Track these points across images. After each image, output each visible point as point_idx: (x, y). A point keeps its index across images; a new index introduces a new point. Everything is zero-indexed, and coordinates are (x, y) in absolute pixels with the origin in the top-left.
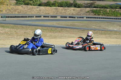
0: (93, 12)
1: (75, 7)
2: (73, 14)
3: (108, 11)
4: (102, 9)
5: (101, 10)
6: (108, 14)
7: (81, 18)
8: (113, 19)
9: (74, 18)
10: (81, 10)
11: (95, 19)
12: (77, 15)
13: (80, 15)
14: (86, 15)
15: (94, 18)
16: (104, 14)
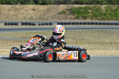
0: (72, 12)
1: (36, 3)
2: (31, 18)
3: (104, 9)
4: (90, 6)
5: (89, 8)
6: (103, 16)
7: (47, 24)
8: (112, 24)
9: (33, 25)
10: (48, 10)
11: (75, 26)
12: (41, 19)
13: (47, 19)
14: (60, 19)
15: (73, 24)
16: (96, 16)
